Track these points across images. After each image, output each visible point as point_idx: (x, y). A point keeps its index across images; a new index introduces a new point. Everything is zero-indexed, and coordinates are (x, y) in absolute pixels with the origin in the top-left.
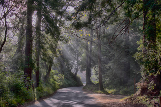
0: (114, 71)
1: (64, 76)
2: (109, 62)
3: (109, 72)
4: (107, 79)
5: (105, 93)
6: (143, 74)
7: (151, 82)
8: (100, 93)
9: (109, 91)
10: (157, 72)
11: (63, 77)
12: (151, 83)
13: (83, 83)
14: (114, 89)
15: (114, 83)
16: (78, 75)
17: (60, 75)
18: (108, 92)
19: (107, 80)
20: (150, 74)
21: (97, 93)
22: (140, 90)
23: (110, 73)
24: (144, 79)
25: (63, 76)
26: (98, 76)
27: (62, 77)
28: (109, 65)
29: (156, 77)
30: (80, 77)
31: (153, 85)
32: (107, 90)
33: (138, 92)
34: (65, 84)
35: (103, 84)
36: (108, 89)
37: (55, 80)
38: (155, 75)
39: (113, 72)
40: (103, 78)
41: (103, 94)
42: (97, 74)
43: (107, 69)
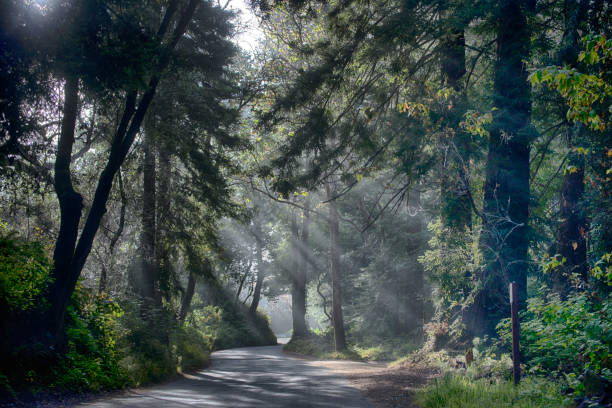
0: (376, 296)
1: (220, 311)
2: (363, 270)
3: (361, 298)
4: (358, 319)
5: (351, 359)
6: (438, 304)
7: (457, 320)
8: (338, 359)
9: (364, 353)
10: (468, 298)
11: (219, 314)
12: (455, 322)
13: (277, 336)
14: (375, 347)
15: (378, 331)
16: (259, 308)
17: (209, 308)
18: (359, 356)
19: (358, 321)
20: (454, 304)
21: (330, 359)
22: (433, 338)
23: (365, 300)
24: (441, 313)
25: (217, 311)
26: (329, 309)
27: (215, 314)
28: (362, 277)
29: (467, 308)
30: (269, 317)
31: (460, 327)
32: (356, 348)
33: (429, 344)
34: (225, 336)
35: (346, 334)
36: (360, 346)
37: (196, 327)
38: (464, 306)
39: (374, 298)
40: (345, 317)
41: (346, 359)
42: (324, 305)
43: (357, 289)
